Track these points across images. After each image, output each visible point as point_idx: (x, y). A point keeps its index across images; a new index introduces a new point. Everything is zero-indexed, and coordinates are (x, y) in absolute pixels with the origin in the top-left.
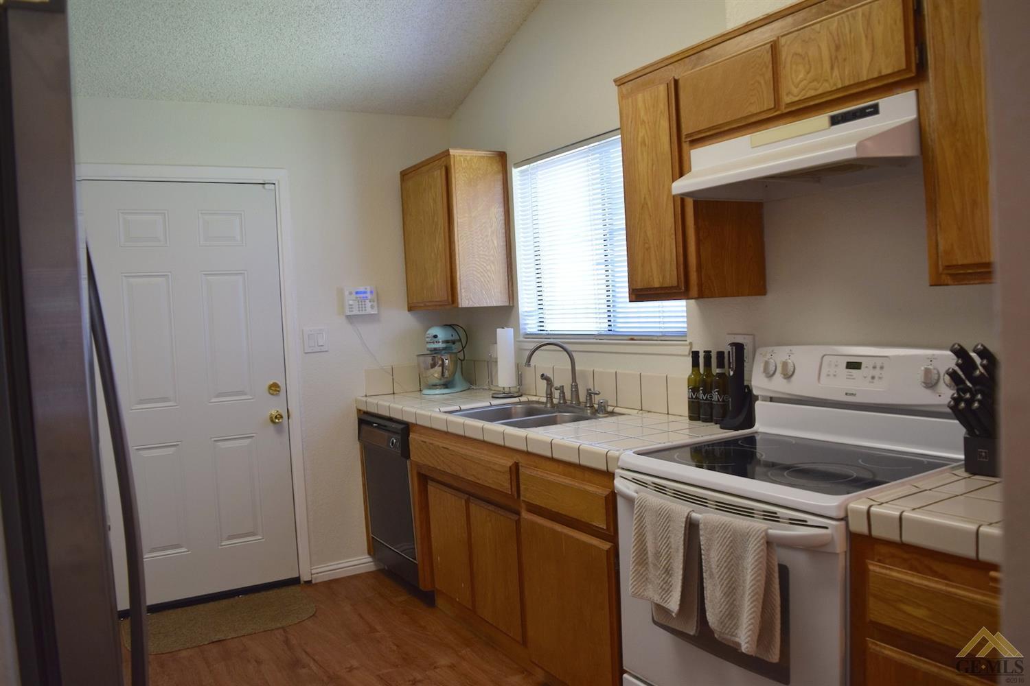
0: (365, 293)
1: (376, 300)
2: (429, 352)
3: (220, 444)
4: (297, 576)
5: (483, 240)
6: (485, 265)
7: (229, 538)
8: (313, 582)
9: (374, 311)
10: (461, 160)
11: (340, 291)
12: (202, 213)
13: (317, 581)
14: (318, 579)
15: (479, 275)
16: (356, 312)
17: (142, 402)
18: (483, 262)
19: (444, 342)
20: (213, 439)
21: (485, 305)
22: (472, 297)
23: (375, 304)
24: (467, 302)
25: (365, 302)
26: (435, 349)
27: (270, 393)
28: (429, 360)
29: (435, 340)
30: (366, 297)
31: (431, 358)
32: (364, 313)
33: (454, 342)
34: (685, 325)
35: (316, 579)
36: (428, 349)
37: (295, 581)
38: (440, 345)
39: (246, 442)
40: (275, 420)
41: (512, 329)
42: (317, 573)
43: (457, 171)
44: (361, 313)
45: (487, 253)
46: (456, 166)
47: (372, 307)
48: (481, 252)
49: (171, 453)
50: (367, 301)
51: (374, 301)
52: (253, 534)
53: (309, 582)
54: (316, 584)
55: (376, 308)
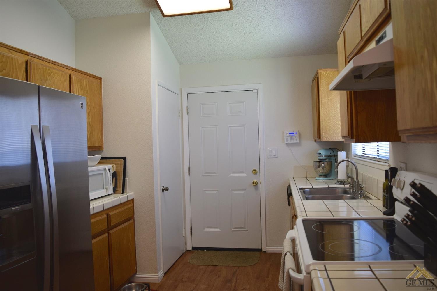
0: (293, 133)
1: (298, 137)
2: (319, 161)
3: (233, 191)
4: (261, 248)
5: (335, 110)
6: (335, 121)
7: (235, 228)
8: (267, 252)
9: (298, 141)
10: (323, 74)
11: (283, 133)
12: (229, 103)
13: (268, 252)
14: (269, 251)
15: (332, 126)
16: (289, 142)
17: (206, 173)
18: (335, 120)
19: (325, 156)
20: (231, 189)
21: (335, 140)
22: (328, 136)
23: (298, 138)
24: (325, 139)
25: (293, 137)
26: (321, 159)
27: (253, 173)
28: (318, 164)
29: (320, 155)
30: (294, 135)
31: (318, 163)
32: (293, 142)
33: (331, 156)
34: (389, 155)
35: (268, 251)
36: (319, 159)
37: (260, 250)
38: (323, 158)
39: (243, 192)
40: (255, 184)
41: (345, 152)
42: (269, 249)
43: (322, 79)
44: (291, 142)
45: (336, 116)
46: (322, 77)
47: (296, 140)
48: (334, 116)
49: (215, 193)
50: (294, 137)
51: (297, 137)
52: (244, 228)
53: (265, 252)
54: (267, 253)
55: (298, 140)
